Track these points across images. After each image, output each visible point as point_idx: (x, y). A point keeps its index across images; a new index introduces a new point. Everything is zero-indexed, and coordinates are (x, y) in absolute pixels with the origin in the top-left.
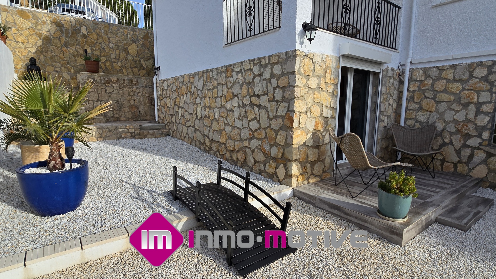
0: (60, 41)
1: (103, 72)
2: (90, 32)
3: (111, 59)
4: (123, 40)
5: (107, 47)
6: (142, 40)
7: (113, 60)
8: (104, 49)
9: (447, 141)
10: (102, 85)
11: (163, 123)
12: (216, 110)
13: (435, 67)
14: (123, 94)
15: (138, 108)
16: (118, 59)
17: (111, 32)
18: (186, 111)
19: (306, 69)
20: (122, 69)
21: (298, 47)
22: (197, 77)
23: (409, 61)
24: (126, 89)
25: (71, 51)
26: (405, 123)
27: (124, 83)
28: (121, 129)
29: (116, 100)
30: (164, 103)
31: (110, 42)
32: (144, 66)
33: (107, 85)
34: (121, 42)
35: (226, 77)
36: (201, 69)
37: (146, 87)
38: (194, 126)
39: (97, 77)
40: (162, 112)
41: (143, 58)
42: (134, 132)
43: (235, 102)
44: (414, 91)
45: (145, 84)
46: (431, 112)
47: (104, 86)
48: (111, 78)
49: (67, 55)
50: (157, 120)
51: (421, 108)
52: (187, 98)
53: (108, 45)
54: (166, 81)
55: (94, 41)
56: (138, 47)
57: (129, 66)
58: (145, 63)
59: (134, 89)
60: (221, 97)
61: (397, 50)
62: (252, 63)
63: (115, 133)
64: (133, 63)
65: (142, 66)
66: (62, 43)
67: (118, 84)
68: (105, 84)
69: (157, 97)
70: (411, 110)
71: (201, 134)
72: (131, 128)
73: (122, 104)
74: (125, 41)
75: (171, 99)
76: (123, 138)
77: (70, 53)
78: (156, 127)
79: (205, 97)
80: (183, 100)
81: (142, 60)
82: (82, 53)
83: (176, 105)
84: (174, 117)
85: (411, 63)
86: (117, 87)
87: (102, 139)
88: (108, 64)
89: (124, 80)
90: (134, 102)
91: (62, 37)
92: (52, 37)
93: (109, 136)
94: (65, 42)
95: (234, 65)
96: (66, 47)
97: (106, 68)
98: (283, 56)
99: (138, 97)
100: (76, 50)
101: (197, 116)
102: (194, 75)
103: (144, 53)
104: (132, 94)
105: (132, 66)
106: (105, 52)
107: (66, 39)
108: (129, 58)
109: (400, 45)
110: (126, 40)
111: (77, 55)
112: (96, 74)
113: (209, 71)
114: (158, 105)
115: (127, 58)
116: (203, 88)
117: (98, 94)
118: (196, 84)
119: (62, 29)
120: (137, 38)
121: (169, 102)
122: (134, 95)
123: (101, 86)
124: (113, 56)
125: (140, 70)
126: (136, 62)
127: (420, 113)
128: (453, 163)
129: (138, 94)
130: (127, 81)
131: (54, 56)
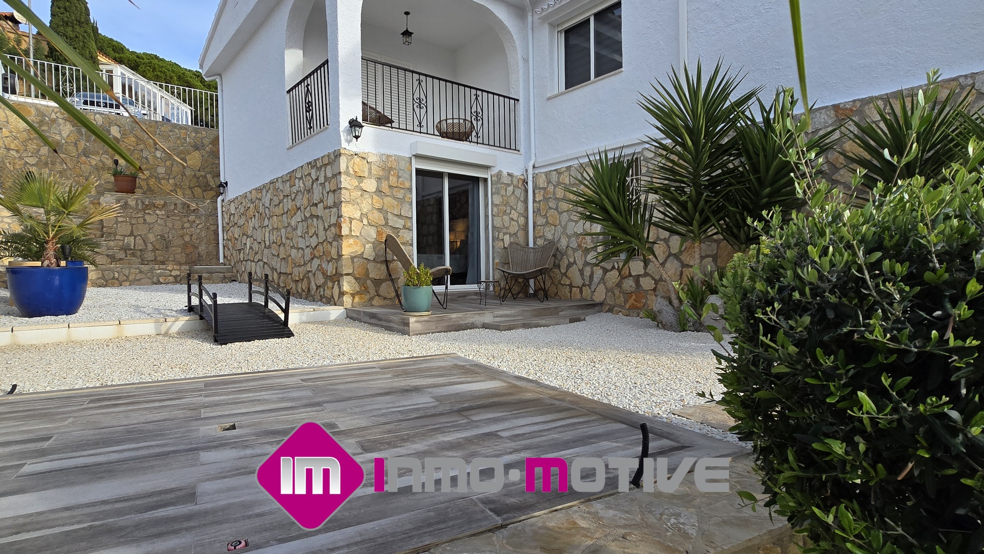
0: (77, 147)
1: (144, 193)
2: (126, 135)
3: (158, 174)
4: (178, 146)
5: (152, 156)
6: (210, 145)
7: (160, 176)
8: (146, 158)
9: (572, 260)
10: (139, 211)
11: (230, 265)
12: (283, 230)
13: (554, 170)
14: (173, 225)
15: (197, 248)
16: (169, 175)
17: (159, 134)
18: (254, 240)
19: (357, 170)
20: (175, 190)
21: (344, 144)
22: (264, 190)
23: (531, 165)
24: (178, 218)
25: (94, 163)
26: (535, 243)
27: (175, 209)
28: (159, 271)
29: (160, 235)
30: (231, 235)
31: (156, 149)
32: (211, 184)
33: (146, 212)
34: (175, 149)
35: (291, 187)
36: (267, 181)
37: (211, 216)
38: (261, 260)
39: (132, 200)
40: (229, 249)
41: (210, 173)
42: (180, 276)
43: (299, 217)
44: (540, 201)
45: (210, 210)
46: (555, 226)
47: (143, 213)
48: (154, 201)
49: (86, 169)
50: (221, 261)
51: (547, 222)
52: (254, 222)
53: (154, 153)
54: (232, 201)
55: (131, 147)
56: (202, 156)
57: (188, 184)
58: (214, 181)
59: (192, 218)
60: (287, 212)
61: (519, 151)
62: (310, 166)
63: (149, 275)
64: (195, 180)
65: (209, 185)
66: (80, 151)
67: (165, 211)
68: (144, 210)
69: (223, 227)
70: (539, 225)
71: (270, 268)
72: (175, 270)
73: (170, 241)
74: (181, 148)
75: (238, 227)
76: (162, 283)
77: (91, 166)
78: (218, 270)
79: (273, 216)
80: (252, 225)
81: (209, 176)
82: (111, 165)
83: (244, 234)
84: (242, 251)
85: (534, 167)
86: (162, 215)
87: (128, 283)
88: (152, 182)
89: (176, 205)
90: (191, 239)
91: (80, 141)
92: (63, 141)
93: (139, 280)
94: (84, 148)
95: (296, 170)
96: (86, 157)
97: (150, 189)
98: (332, 156)
99: (198, 231)
100: (101, 160)
101: (265, 244)
102: (262, 188)
103: (212, 165)
104: (187, 225)
105: (192, 185)
106: (149, 163)
107: (86, 145)
108: (188, 172)
109: (522, 146)
110: (182, 146)
111: (103, 167)
112: (130, 195)
113: (275, 180)
114: (224, 239)
115: (183, 172)
116: (270, 205)
117: (132, 225)
118: (263, 201)
119: (81, 130)
120: (202, 143)
121: (237, 232)
122: (191, 227)
123: (138, 213)
124: (161, 170)
125: (205, 191)
126: (198, 178)
127: (547, 229)
128: (578, 287)
129: (197, 226)
130: (179, 206)
131: (65, 170)
